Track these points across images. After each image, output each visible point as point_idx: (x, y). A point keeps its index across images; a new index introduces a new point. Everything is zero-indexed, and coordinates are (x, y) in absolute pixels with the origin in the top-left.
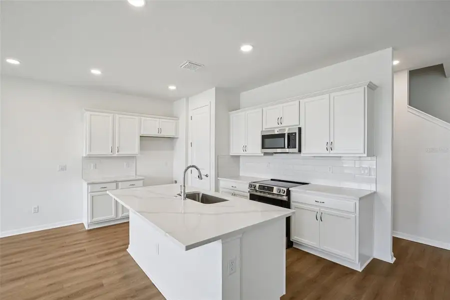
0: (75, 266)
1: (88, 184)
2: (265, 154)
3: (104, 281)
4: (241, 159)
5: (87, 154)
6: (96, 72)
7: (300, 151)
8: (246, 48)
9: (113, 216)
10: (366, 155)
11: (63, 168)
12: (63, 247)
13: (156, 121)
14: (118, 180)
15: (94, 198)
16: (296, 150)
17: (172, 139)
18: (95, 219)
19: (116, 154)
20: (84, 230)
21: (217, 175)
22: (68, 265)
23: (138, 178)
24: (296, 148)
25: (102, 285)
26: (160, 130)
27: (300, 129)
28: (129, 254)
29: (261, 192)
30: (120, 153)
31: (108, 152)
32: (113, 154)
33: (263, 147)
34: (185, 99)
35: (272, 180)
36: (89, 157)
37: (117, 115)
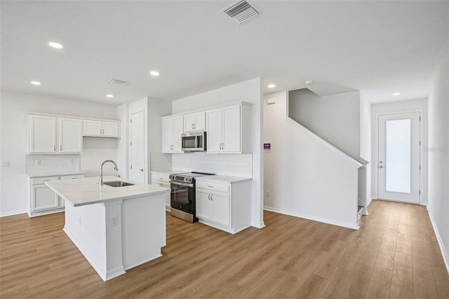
0: (14, 241)
1: (31, 178)
2: (186, 152)
3: (37, 248)
4: (173, 156)
5: (31, 152)
6: (36, 83)
7: (205, 149)
8: (155, 74)
9: (56, 205)
10: (241, 153)
11: (7, 164)
12: (5, 230)
13: (98, 123)
14: (60, 174)
15: (37, 190)
16: (203, 149)
17: (116, 139)
18: (38, 208)
19: (59, 152)
20: (27, 217)
21: (150, 169)
22: (9, 240)
23: (82, 172)
24: (202, 147)
25: (36, 250)
26: (102, 131)
27: (205, 133)
28: (64, 232)
29: (177, 181)
30: (62, 151)
31: (52, 151)
32: (56, 152)
33: (183, 147)
34: (125, 104)
35: (192, 172)
36: (33, 155)
37: (60, 118)
